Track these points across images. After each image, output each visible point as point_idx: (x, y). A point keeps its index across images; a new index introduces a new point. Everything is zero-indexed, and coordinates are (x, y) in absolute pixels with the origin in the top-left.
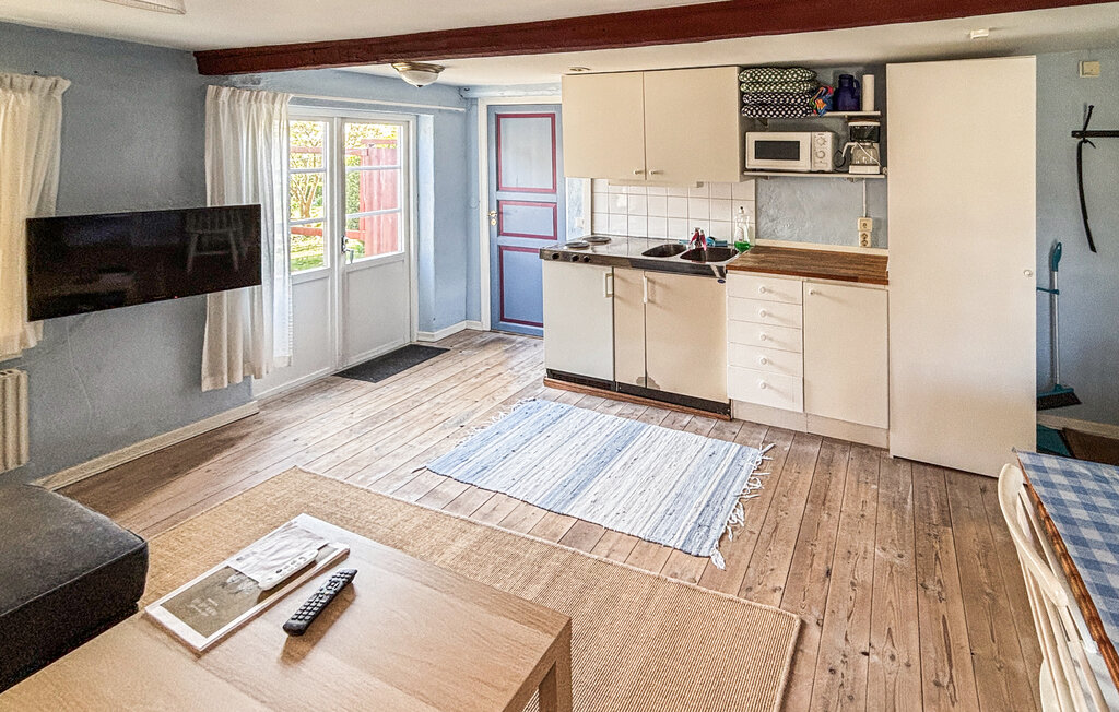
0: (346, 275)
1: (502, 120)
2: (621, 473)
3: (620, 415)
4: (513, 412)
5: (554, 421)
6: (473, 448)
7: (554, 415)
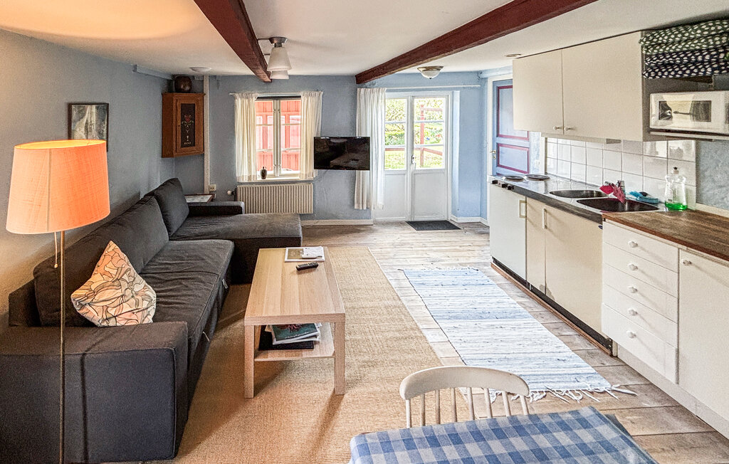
0: (414, 174)
1: (500, 90)
2: (485, 327)
3: (520, 303)
4: (460, 270)
5: (476, 285)
6: (427, 274)
7: (480, 282)
